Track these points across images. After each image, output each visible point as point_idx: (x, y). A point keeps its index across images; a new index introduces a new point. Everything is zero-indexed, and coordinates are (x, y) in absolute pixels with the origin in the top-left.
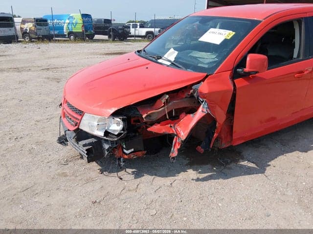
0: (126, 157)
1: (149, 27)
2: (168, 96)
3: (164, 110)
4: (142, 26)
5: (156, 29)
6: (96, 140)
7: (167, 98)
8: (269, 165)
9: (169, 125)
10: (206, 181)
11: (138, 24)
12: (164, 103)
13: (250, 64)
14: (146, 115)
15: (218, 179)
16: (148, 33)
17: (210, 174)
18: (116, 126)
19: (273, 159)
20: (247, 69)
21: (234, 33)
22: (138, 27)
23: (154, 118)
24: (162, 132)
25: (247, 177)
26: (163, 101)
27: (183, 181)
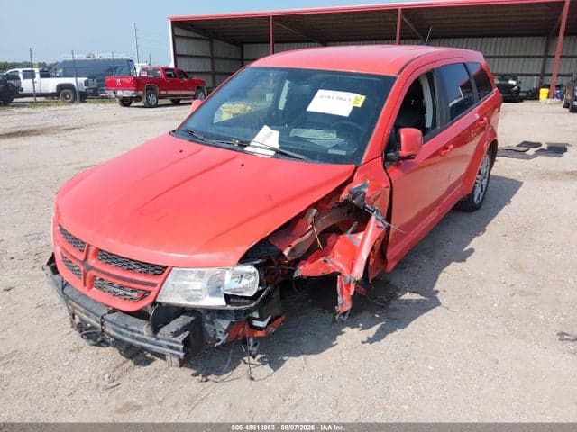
0: (260, 334)
1: (60, 77)
2: (315, 211)
3: (313, 233)
4: (45, 75)
5: (79, 79)
6: (192, 318)
7: (314, 214)
8: (437, 291)
9: (321, 259)
10: (383, 338)
11: (37, 70)
12: (312, 224)
13: (407, 144)
14: (289, 249)
15: (395, 330)
16: (60, 87)
17: (379, 325)
18: (246, 281)
19: (435, 281)
20: (403, 153)
21: (364, 97)
22: (38, 76)
23: (300, 252)
24: (319, 274)
25: (426, 315)
26: (310, 220)
27: (352, 348)
